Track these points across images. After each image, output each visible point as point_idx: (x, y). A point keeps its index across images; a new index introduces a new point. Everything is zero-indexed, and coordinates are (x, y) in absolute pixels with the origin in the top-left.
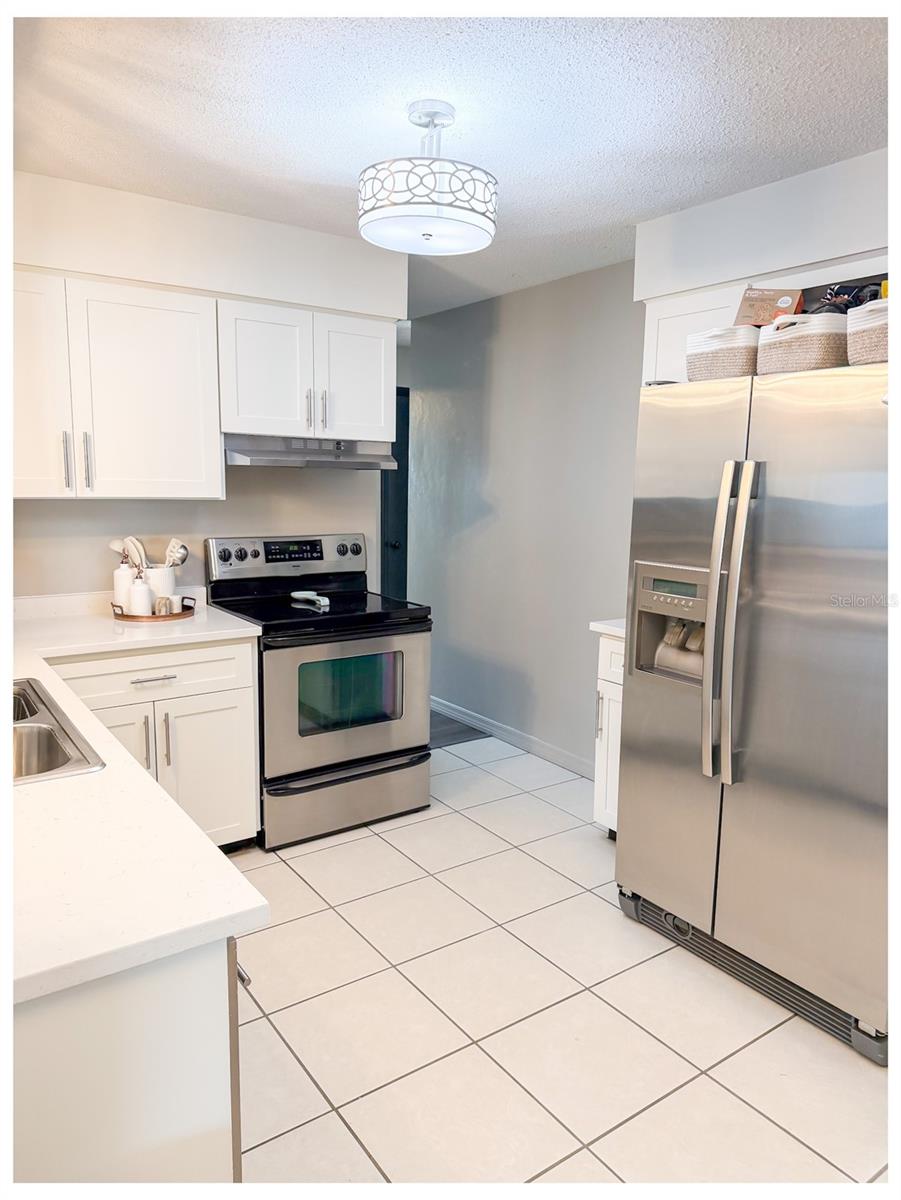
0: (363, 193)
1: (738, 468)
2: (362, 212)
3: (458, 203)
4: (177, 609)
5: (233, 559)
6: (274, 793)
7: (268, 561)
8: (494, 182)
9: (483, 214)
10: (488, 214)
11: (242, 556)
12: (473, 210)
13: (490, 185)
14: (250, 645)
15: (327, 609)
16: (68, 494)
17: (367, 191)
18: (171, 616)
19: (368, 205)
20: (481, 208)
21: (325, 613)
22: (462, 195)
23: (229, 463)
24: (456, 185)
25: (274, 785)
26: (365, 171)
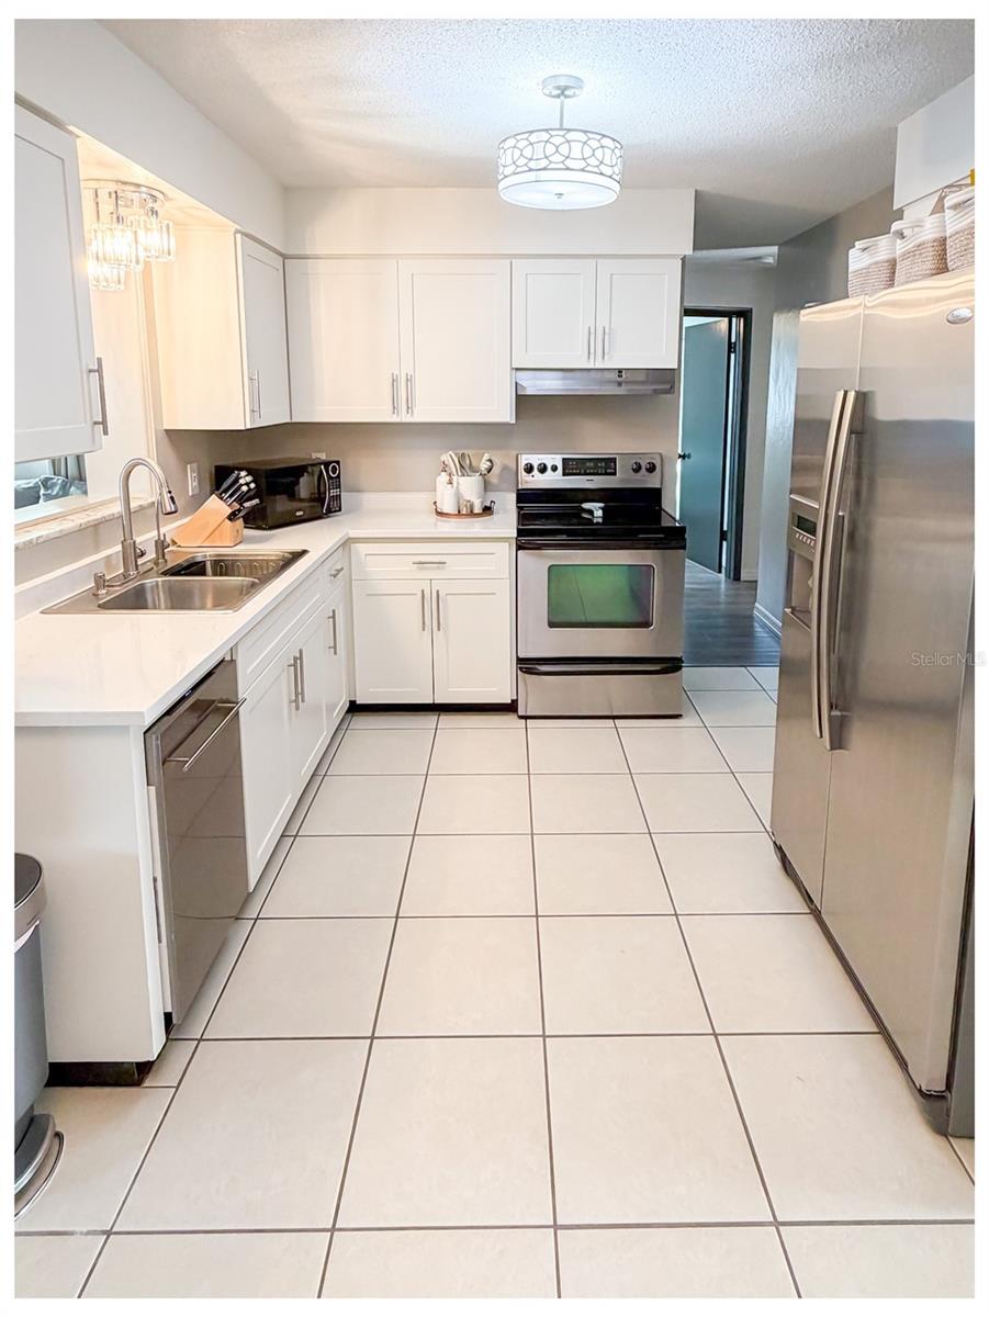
0: (503, 158)
1: (846, 393)
2: (502, 176)
3: (589, 168)
4: (477, 510)
5: (536, 472)
6: (529, 672)
7: (564, 474)
8: (618, 146)
9: (610, 177)
10: (614, 176)
11: (543, 469)
12: (568, 169)
13: (616, 151)
14: (507, 544)
15: (600, 520)
16: (395, 419)
17: (506, 159)
18: (472, 514)
19: (508, 171)
20: (608, 171)
21: (598, 523)
22: (593, 161)
23: (519, 393)
24: (588, 153)
25: (527, 665)
26: (505, 140)
